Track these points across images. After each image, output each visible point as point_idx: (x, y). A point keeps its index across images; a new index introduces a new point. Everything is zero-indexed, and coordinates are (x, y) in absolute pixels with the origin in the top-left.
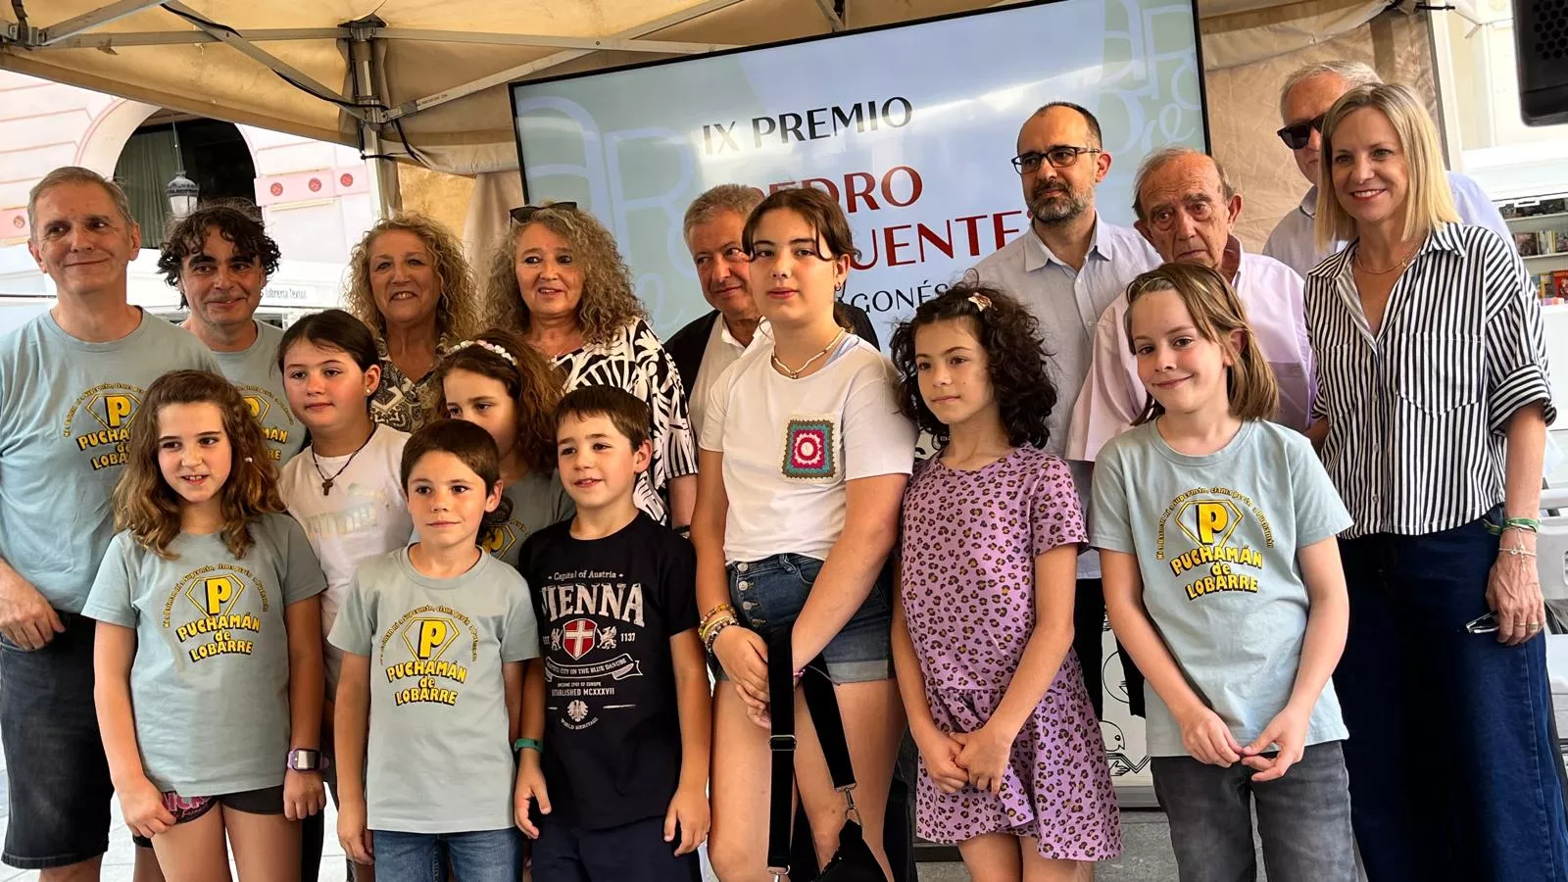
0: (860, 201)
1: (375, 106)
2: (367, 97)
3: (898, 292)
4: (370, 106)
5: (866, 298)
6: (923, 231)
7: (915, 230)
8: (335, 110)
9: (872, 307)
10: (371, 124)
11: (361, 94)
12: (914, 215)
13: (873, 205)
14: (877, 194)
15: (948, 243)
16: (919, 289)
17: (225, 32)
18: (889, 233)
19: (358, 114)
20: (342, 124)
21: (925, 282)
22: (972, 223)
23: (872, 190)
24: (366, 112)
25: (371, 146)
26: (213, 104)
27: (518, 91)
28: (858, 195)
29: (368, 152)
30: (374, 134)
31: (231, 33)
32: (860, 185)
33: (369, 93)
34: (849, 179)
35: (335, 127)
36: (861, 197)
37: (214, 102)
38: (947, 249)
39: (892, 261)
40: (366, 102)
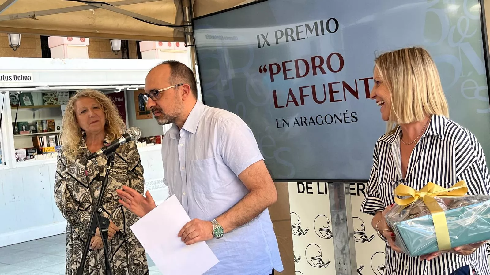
0: (318, 69)
1: (190, 25)
2: (188, 22)
3: (335, 115)
4: (188, 25)
5: (322, 117)
6: (345, 85)
7: (341, 85)
8: (172, 29)
9: (324, 122)
10: (188, 32)
11: (185, 21)
12: (341, 77)
13: (323, 72)
14: (325, 66)
15: (356, 91)
16: (344, 114)
17: (100, 4)
18: (330, 85)
19: (182, 29)
20: (175, 34)
21: (347, 111)
22: (366, 81)
23: (322, 65)
24: (185, 28)
25: (188, 42)
26: (98, 33)
27: (195, 21)
28: (317, 67)
29: (188, 44)
30: (189, 37)
31: (103, 4)
32: (318, 62)
33: (188, 20)
34: (313, 59)
35: (172, 35)
36: (318, 68)
37: (98, 32)
38: (355, 94)
39: (332, 100)
40: (186, 24)
